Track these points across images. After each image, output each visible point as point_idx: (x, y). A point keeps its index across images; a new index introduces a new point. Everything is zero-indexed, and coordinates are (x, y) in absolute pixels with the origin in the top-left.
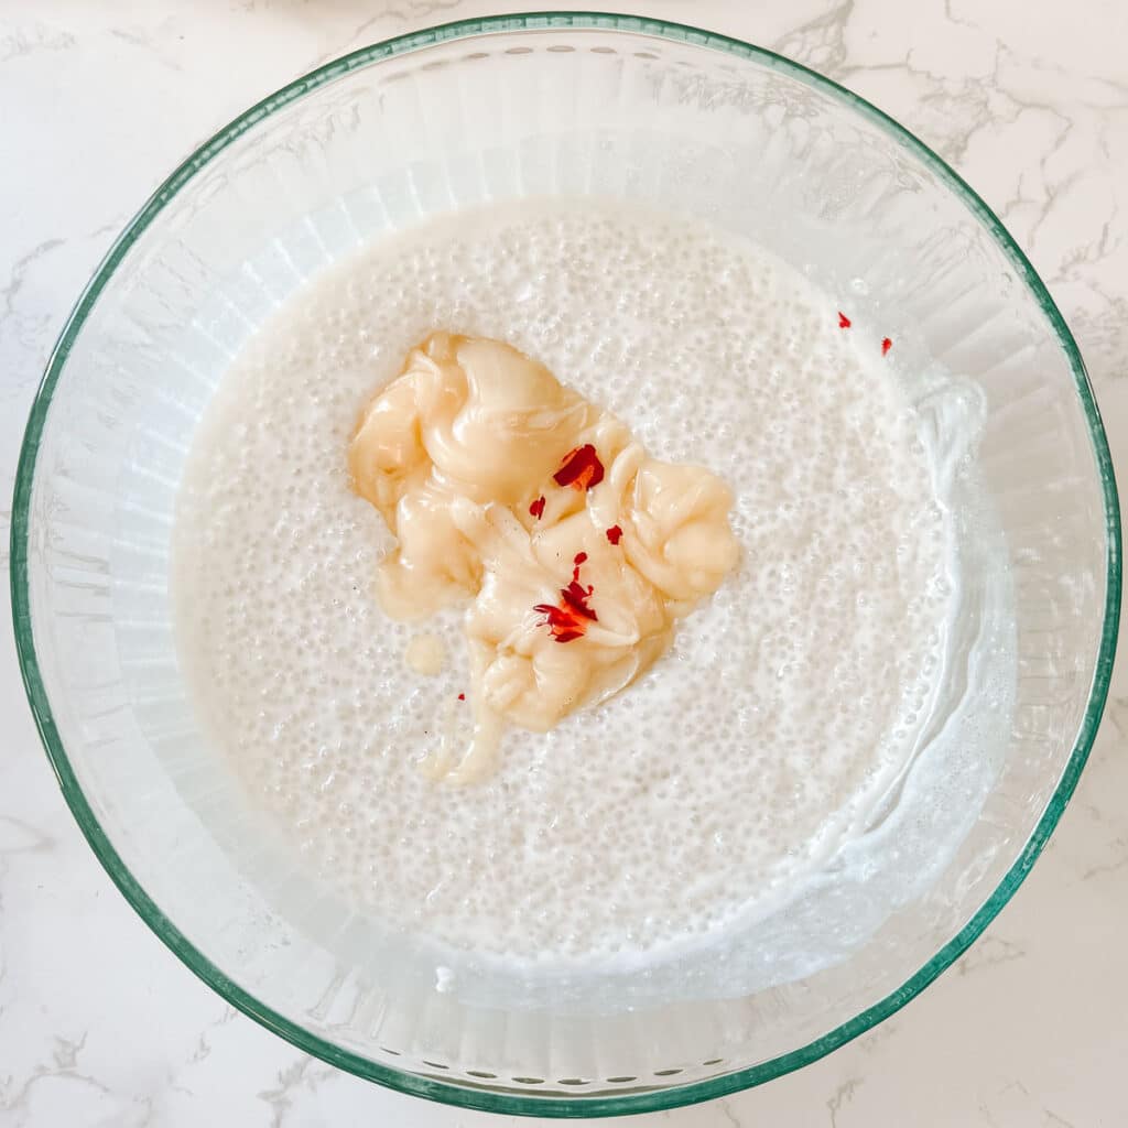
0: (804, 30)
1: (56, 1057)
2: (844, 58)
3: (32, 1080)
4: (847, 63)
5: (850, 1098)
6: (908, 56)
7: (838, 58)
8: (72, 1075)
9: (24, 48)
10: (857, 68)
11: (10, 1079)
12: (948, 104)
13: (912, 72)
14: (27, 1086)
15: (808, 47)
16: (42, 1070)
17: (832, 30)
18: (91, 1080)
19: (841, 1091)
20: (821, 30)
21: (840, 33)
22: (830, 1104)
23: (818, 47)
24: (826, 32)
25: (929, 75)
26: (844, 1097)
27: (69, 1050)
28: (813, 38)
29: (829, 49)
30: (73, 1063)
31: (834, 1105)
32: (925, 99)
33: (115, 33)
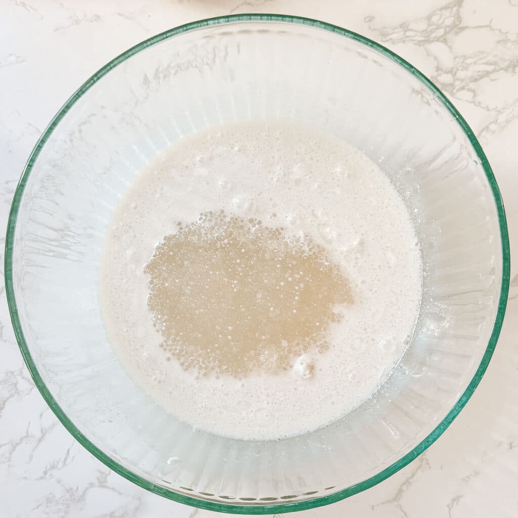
0: (441, 9)
1: (98, 479)
2: (460, 22)
3: (87, 489)
4: (462, 25)
5: (457, 504)
6: (491, 22)
7: (457, 23)
8: (105, 486)
9: (77, 22)
10: (467, 27)
11: (77, 488)
12: (509, 44)
13: (492, 29)
14: (85, 491)
15: (443, 17)
16: (92, 485)
17: (455, 9)
18: (113, 489)
19: (454, 500)
20: (450, 10)
21: (458, 11)
22: (448, 506)
23: (448, 17)
24: (451, 10)
25: (500, 31)
26: (455, 503)
27: (104, 476)
28: (446, 13)
29: (453, 18)
30: (106, 482)
31: (450, 506)
32: (499, 42)
33: (119, 14)
